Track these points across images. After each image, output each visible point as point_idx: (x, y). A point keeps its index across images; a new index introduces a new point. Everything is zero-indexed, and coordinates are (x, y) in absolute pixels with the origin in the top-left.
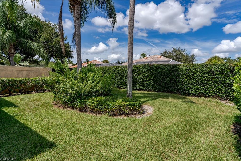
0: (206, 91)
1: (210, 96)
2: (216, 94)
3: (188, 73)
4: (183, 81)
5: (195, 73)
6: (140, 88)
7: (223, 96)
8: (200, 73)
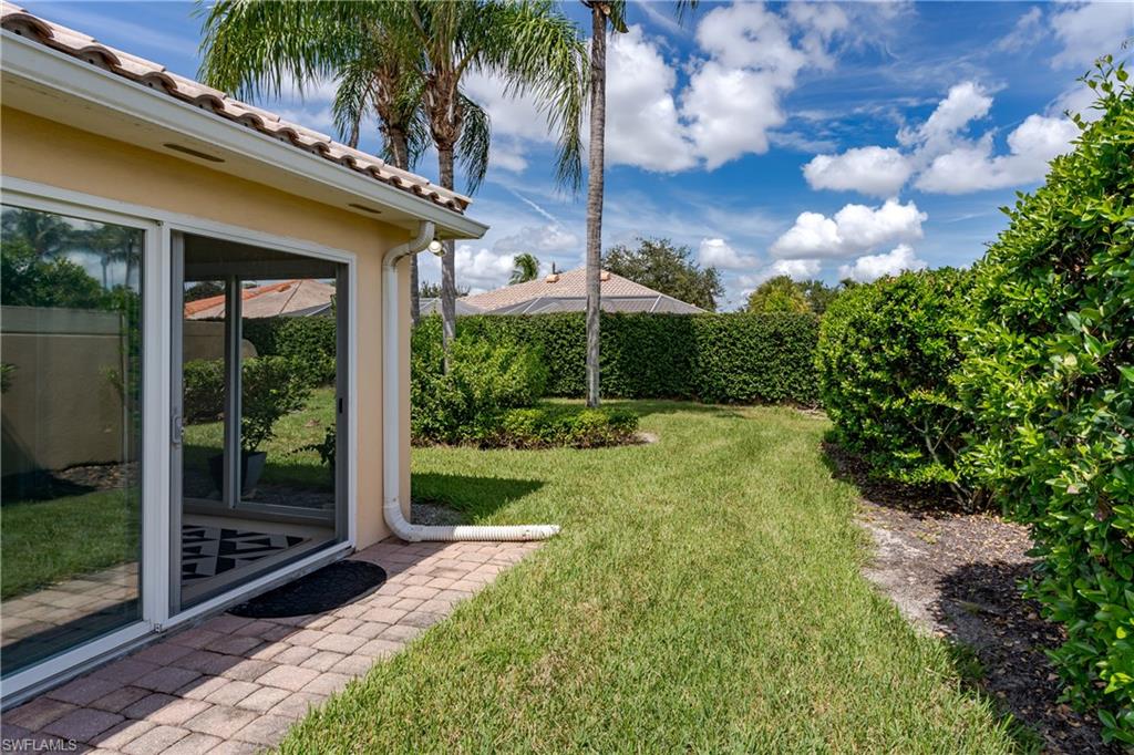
0: (766, 387)
1: (776, 399)
2: (789, 394)
3: (720, 340)
4: (709, 362)
5: (738, 339)
6: (575, 390)
7: (804, 398)
8: (750, 338)
